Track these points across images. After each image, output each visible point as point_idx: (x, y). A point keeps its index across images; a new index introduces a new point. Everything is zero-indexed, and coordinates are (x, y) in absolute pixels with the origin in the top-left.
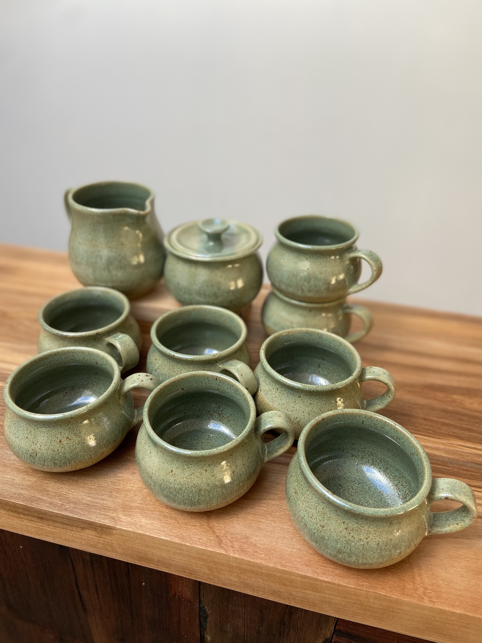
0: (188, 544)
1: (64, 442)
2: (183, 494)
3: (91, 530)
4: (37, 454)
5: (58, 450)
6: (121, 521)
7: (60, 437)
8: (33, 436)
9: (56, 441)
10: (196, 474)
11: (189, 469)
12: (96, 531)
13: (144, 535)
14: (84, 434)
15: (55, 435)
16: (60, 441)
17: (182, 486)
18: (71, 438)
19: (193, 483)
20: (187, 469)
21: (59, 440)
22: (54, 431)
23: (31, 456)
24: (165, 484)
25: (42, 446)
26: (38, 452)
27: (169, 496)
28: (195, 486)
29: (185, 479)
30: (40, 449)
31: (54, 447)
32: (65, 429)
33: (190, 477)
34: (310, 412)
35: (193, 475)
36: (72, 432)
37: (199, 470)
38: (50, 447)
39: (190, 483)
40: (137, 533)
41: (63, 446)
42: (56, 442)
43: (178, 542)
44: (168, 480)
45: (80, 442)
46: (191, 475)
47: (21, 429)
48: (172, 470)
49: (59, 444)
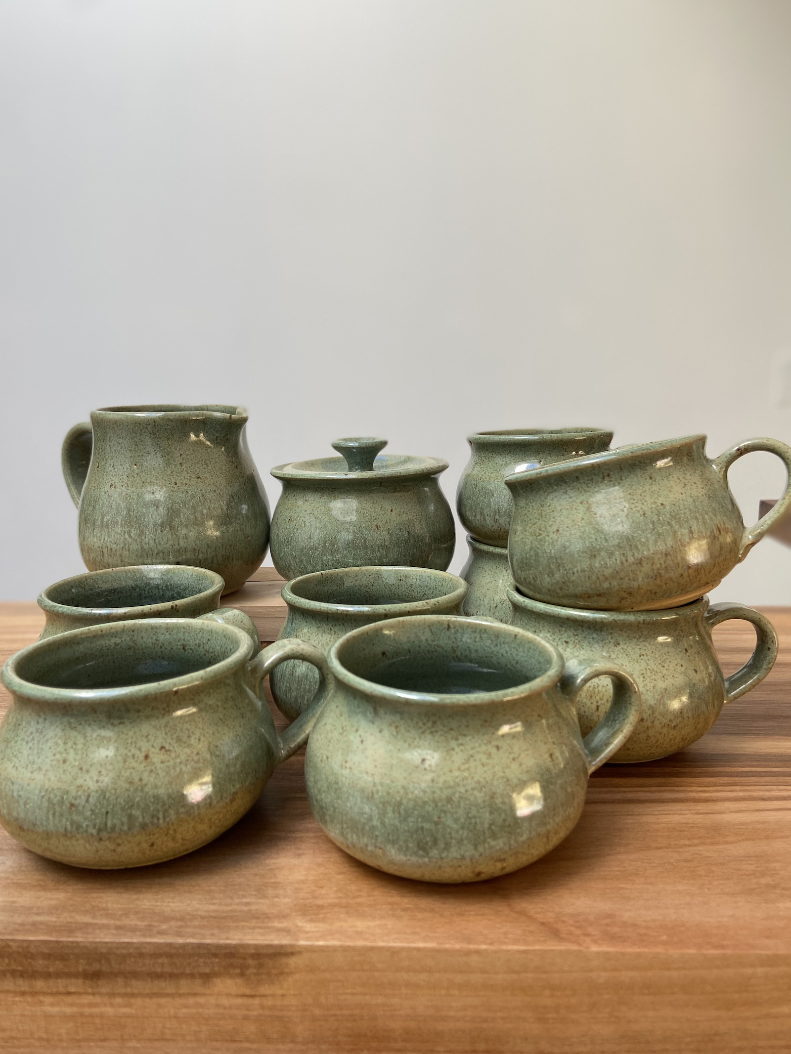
0: (483, 947)
1: (157, 757)
2: (456, 813)
3: (231, 976)
4: (89, 796)
5: (141, 780)
6: (307, 932)
7: (145, 745)
8: (80, 752)
9: (136, 756)
10: (477, 757)
11: (462, 748)
12: (242, 975)
13: (372, 949)
14: (197, 741)
15: (135, 743)
16: (147, 757)
17: (450, 791)
18: (171, 748)
19: (476, 779)
20: (457, 750)
21: (143, 754)
22: (131, 733)
23: (72, 805)
24: (409, 799)
25: (104, 772)
26: (93, 791)
27: (422, 828)
28: (480, 786)
29: (457, 773)
30: (97, 781)
31: (131, 773)
32: (158, 727)
33: (466, 766)
34: (644, 672)
35: (472, 759)
36: (172, 735)
37: (484, 748)
38: (123, 773)
39: (469, 781)
40: (353, 949)
41: (153, 768)
42: (136, 758)
43: (457, 946)
44: (416, 785)
45: (190, 758)
46: (467, 761)
47: (50, 744)
48: (423, 760)
49: (144, 764)
